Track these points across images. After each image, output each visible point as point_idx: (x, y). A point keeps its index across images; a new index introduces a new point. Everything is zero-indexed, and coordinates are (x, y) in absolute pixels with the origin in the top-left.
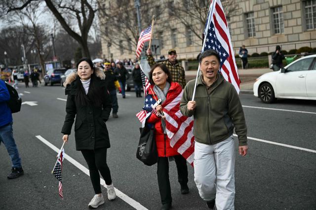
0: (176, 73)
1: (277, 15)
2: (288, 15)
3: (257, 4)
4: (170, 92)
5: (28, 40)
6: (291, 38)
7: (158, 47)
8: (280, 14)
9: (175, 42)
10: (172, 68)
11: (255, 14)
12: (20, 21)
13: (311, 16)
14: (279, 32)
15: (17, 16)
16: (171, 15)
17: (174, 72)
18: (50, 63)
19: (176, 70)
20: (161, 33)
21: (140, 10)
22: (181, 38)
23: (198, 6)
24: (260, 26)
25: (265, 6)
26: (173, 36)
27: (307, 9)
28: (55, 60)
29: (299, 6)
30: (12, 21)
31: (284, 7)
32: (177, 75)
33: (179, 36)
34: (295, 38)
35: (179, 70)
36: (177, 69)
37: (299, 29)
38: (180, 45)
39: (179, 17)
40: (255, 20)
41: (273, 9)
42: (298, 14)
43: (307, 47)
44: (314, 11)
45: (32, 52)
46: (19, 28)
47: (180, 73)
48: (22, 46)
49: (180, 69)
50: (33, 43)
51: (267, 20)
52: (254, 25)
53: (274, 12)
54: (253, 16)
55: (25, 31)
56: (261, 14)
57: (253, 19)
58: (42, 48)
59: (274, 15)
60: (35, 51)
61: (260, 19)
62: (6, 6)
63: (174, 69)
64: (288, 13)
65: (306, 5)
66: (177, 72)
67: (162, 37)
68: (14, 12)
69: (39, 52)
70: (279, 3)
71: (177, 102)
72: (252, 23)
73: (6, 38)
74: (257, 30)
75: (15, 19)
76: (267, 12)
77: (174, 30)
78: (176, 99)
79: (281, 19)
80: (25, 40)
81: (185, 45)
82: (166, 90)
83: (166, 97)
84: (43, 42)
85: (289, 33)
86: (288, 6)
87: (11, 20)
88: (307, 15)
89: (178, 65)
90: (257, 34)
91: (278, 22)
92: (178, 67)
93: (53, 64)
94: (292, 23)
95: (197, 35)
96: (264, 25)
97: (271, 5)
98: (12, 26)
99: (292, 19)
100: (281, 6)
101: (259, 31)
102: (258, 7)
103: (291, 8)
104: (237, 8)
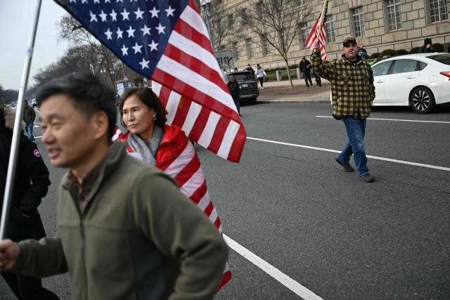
0: (359, 77)
1: (358, 16)
2: (369, 17)
3: (336, 6)
4: (162, 147)
5: (97, 60)
6: (373, 41)
7: (231, 58)
8: (361, 15)
9: (251, 52)
10: (352, 70)
11: (334, 17)
12: (87, 39)
13: (393, 16)
14: (360, 35)
15: (83, 34)
16: (244, 24)
17: (357, 75)
18: (120, 83)
19: (359, 72)
20: (235, 43)
21: (211, 20)
22: (257, 48)
23: (271, 13)
24: (340, 30)
25: (344, 8)
26: (248, 46)
27: (389, 8)
28: (126, 79)
29: (380, 6)
30: (78, 40)
31: (365, 8)
32: (362, 80)
33: (254, 45)
34: (377, 40)
35: (364, 71)
36: (360, 69)
37: (381, 31)
38: (256, 56)
39: (252, 25)
40: (334, 23)
41: (353, 10)
42: (380, 14)
43: (390, 50)
44: (396, 9)
45: (101, 71)
46: (86, 46)
47: (366, 77)
48: (91, 66)
49: (365, 69)
50: (103, 62)
51: (347, 23)
52: (333, 29)
53: (354, 13)
54: (332, 19)
55: (93, 51)
56: (340, 17)
57: (332, 23)
58: (112, 67)
59: (355, 17)
60: (105, 71)
61: (340, 22)
62: (70, 25)
63: (356, 70)
64: (369, 14)
65: (388, 4)
66: (362, 74)
67: (236, 48)
68: (79, 30)
69: (109, 71)
70: (359, 4)
71: (179, 166)
72: (330, 27)
73: (74, 59)
74: (336, 34)
75: (81, 37)
76: (347, 14)
77: (249, 40)
78: (176, 160)
79: (362, 21)
80: (94, 59)
81: (261, 55)
82: (154, 143)
83: (155, 157)
84: (113, 60)
85: (371, 36)
86: (369, 6)
87: (77, 38)
88: (389, 15)
89: (362, 64)
90: (336, 38)
91: (359, 24)
92: (362, 67)
93: (124, 83)
94: (373, 24)
95: (271, 44)
96: (344, 29)
97: (351, 6)
98: (79, 45)
99: (374, 20)
100: (361, 7)
101: (339, 36)
102: (337, 10)
103: (372, 8)
104: (313, 12)
